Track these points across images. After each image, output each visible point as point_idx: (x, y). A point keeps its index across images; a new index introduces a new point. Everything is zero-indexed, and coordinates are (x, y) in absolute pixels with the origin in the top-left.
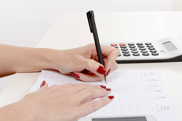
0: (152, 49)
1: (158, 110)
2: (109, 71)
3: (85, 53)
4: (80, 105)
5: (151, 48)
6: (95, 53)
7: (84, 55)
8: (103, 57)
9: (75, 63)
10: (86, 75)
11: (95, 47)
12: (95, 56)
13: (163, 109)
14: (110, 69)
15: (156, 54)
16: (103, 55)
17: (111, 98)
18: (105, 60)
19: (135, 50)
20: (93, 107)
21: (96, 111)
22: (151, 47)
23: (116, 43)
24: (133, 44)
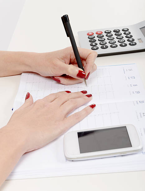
0: (129, 38)
1: (137, 117)
2: (89, 74)
3: (64, 57)
4: (65, 118)
5: (128, 36)
6: (73, 57)
7: (62, 59)
8: (81, 59)
9: (54, 68)
10: (67, 79)
11: (73, 51)
12: (74, 59)
13: (142, 115)
14: (89, 73)
15: (134, 43)
16: (81, 58)
17: (93, 106)
18: (84, 62)
19: (112, 39)
20: (77, 119)
21: (80, 122)
22: (128, 34)
23: (93, 32)
24: (110, 31)
